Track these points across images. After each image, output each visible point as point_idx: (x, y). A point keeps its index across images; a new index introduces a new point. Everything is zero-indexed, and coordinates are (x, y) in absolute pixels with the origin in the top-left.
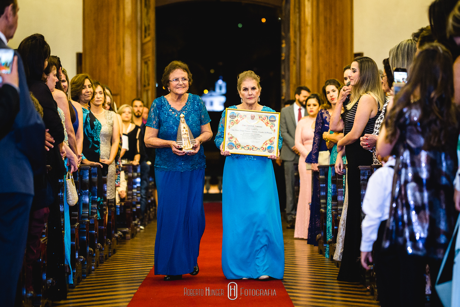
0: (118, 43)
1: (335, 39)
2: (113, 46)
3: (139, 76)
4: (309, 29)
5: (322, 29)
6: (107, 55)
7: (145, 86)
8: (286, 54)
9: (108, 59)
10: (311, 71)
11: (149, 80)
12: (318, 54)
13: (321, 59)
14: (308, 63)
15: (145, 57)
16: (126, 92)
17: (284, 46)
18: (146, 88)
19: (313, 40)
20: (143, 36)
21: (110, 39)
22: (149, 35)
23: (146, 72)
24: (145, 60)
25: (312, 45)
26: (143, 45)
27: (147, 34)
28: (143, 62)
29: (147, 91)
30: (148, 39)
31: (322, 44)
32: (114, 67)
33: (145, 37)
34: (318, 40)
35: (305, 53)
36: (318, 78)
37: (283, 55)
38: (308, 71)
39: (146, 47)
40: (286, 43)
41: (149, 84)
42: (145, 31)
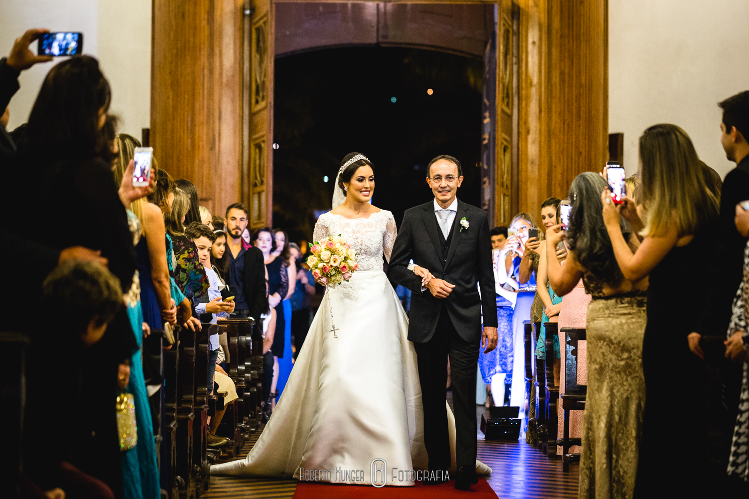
0: (210, 113)
1: (579, 109)
2: (201, 117)
3: (245, 168)
4: (534, 91)
5: (557, 92)
6: (193, 132)
7: (255, 185)
8: (490, 134)
9: (193, 139)
10: (537, 162)
11: (262, 176)
12: (550, 134)
13: (553, 142)
14: (532, 150)
15: (255, 136)
16: (223, 195)
17: (487, 121)
18: (258, 189)
19: (540, 111)
20: (253, 101)
21: (197, 105)
22: (263, 99)
23: (258, 162)
24: (258, 141)
25: (540, 118)
26: (252, 115)
27: (260, 99)
28: (252, 144)
29: (259, 193)
30: (262, 104)
31: (555, 118)
32: (203, 152)
33: (257, 102)
34: (549, 110)
35: (528, 132)
36: (550, 175)
37: (486, 136)
38: (532, 162)
39: (258, 118)
40: (490, 116)
41: (262, 182)
42: (257, 93)
